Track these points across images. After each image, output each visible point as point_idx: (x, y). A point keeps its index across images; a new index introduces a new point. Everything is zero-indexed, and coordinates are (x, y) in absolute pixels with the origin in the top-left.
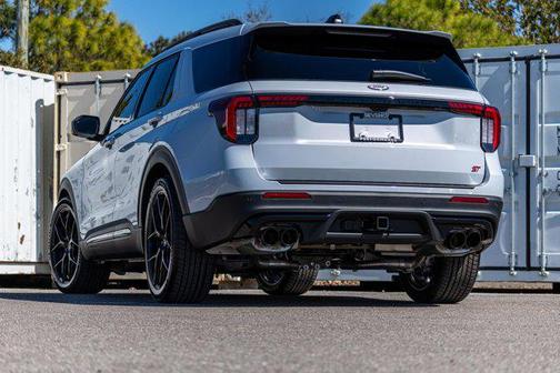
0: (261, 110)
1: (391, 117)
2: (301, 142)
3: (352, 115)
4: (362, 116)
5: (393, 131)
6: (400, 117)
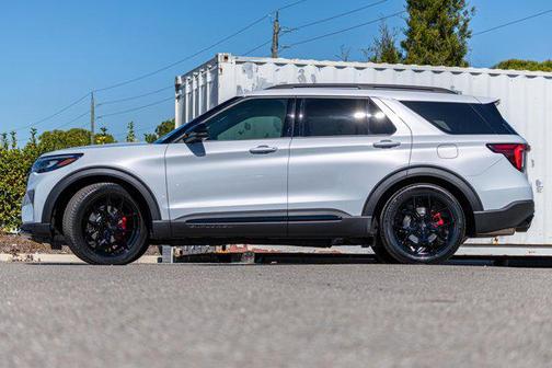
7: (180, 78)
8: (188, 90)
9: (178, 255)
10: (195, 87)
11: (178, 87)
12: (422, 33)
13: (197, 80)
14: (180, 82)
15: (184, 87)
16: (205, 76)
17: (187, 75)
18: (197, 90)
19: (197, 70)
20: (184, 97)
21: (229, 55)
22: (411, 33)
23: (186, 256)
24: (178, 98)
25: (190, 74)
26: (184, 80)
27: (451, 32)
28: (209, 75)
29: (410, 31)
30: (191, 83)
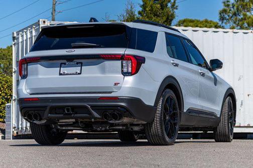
0: (29, 64)
1: (77, 63)
2: (40, 77)
3: (61, 64)
4: (65, 64)
5: (78, 69)
6: (81, 63)
7: (15, 33)
8: (20, 40)
9: (15, 134)
10: (25, 38)
11: (14, 38)
12: (151, 6)
13: (26, 34)
14: (15, 35)
15: (18, 38)
16: (31, 32)
17: (20, 31)
18: (26, 40)
19: (26, 28)
20: (18, 44)
21: (46, 20)
22: (144, 6)
23: (20, 135)
24: (14, 44)
25: (22, 31)
26: (18, 35)
27: (167, 6)
28: (34, 32)
29: (143, 5)
30: (22, 36)
